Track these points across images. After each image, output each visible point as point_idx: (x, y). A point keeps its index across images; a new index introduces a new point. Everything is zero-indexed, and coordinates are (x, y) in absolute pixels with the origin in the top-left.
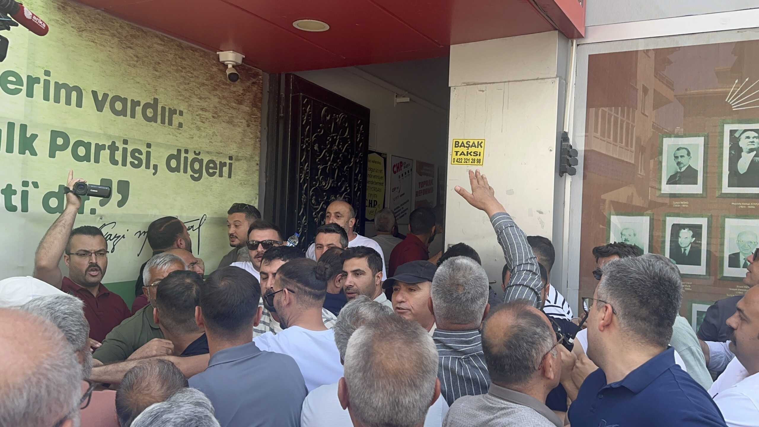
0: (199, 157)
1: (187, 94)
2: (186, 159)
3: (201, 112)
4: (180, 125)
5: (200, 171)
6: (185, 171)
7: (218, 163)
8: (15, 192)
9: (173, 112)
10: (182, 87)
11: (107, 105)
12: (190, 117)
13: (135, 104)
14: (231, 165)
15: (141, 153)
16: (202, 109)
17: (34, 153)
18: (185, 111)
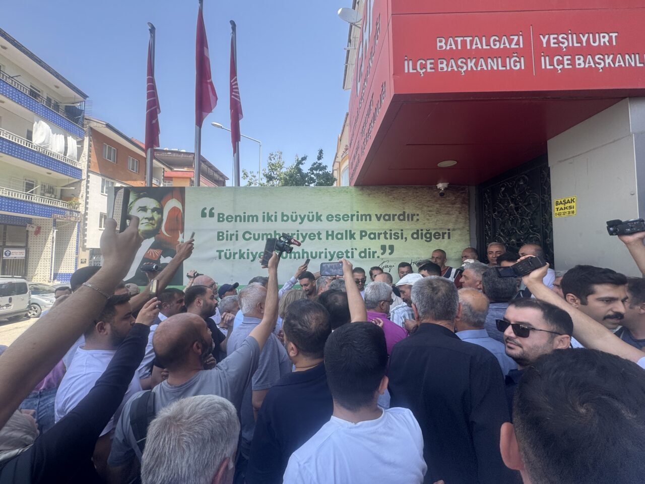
0: (429, 232)
1: (421, 207)
2: (422, 234)
3: (429, 213)
4: (418, 220)
5: (430, 238)
6: (422, 238)
7: (441, 233)
8: (349, 252)
9: (413, 215)
10: (417, 204)
11: (382, 218)
12: (423, 216)
13: (394, 216)
14: (449, 233)
15: (398, 233)
16: (430, 211)
17: (354, 239)
18: (420, 214)
